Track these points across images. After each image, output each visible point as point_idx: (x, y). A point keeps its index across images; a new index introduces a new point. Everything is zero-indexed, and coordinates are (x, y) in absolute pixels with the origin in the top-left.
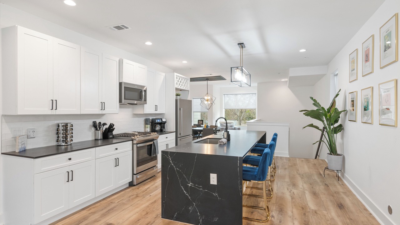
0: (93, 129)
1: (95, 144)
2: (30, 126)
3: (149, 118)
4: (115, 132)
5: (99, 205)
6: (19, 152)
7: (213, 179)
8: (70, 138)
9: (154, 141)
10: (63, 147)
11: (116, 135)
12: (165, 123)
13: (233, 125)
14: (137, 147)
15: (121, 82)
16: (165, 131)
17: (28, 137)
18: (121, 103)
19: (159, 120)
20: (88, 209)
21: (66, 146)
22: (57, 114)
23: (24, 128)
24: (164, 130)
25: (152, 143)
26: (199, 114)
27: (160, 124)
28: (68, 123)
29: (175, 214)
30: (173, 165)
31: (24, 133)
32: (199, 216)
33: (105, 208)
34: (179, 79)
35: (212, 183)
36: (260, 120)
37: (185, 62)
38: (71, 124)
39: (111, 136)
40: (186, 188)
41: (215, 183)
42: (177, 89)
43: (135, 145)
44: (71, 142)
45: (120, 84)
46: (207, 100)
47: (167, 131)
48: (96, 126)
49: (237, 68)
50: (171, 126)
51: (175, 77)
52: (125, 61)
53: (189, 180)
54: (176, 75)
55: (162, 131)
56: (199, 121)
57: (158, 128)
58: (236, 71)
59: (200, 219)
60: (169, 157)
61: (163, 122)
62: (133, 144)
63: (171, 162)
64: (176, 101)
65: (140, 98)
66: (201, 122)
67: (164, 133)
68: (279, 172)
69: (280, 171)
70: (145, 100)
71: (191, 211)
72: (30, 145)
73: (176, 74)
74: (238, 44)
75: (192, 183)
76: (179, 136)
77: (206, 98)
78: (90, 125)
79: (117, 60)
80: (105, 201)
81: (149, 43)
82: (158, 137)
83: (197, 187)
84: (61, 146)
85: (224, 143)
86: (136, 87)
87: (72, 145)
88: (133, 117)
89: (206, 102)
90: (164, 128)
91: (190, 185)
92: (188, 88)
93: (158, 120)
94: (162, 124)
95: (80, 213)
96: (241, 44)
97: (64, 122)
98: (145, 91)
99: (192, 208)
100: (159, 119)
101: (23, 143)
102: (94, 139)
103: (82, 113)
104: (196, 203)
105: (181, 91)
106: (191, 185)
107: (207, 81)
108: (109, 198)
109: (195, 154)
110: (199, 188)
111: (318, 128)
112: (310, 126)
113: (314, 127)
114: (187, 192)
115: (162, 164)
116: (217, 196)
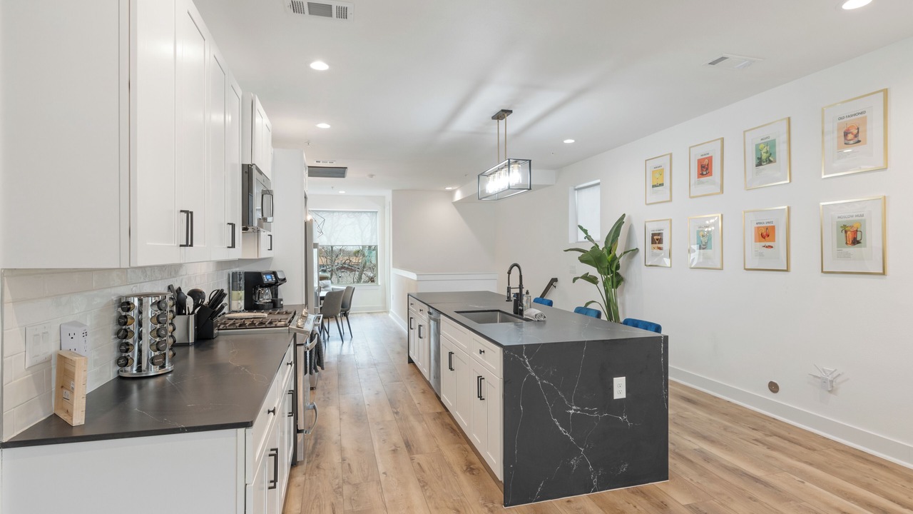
7: (620, 387)
15: (246, 162)
19: (270, 277)
29: (539, 486)
30: (533, 374)
32: (592, 471)
35: (616, 396)
41: (623, 395)
45: (245, 170)
53: (570, 401)
59: (594, 478)
60: (523, 358)
63: (529, 368)
71: (575, 468)
75: (576, 406)
83: (587, 411)
91: (572, 412)
93: (268, 278)
99: (577, 460)
100: (269, 273)
104: (585, 448)
106: (574, 410)
109: (583, 343)
110: (592, 412)
111: (593, 280)
112: (582, 277)
113: (587, 278)
114: (567, 429)
115: (504, 376)
116: (625, 421)
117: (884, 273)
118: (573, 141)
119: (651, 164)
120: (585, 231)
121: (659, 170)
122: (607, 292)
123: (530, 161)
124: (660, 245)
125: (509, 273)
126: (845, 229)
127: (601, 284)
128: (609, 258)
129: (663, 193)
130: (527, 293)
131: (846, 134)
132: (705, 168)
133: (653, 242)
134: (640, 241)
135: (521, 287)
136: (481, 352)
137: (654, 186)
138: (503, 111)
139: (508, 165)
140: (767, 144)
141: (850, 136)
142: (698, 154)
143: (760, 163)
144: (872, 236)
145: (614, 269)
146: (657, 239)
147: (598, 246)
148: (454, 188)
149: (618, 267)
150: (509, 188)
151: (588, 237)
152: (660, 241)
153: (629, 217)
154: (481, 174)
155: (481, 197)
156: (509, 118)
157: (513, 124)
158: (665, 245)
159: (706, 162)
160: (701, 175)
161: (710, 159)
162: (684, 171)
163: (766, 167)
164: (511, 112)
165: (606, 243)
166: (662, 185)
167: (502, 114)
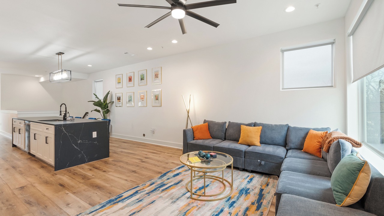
7: (95, 135)
29: (68, 164)
30: (66, 132)
35: (93, 137)
40: (77, 145)
41: (96, 137)
53: (78, 139)
59: (86, 159)
60: (62, 128)
63: (64, 131)
71: (80, 157)
75: (80, 140)
83: (84, 141)
91: (79, 142)
99: (81, 155)
104: (83, 152)
109: (83, 123)
110: (86, 142)
111: (99, 111)
112: (94, 110)
113: (96, 110)
114: (77, 146)
115: (55, 134)
116: (96, 143)
117: (161, 106)
118: (91, 66)
119: (117, 76)
120: (96, 96)
121: (119, 79)
122: (104, 115)
123: (71, 71)
124: (120, 100)
125: (61, 106)
126: (156, 96)
127: (102, 113)
128: (104, 104)
129: (120, 85)
130: (68, 113)
131: (156, 75)
132: (130, 80)
133: (118, 99)
134: (115, 99)
135: (66, 111)
136: (47, 129)
137: (118, 83)
138: (60, 52)
139: (62, 71)
140: (143, 75)
141: (156, 76)
142: (129, 75)
143: (141, 80)
144: (159, 99)
145: (106, 108)
146: (119, 99)
147: (101, 101)
148: (40, 76)
149: (108, 107)
150: (62, 79)
151: (97, 97)
152: (120, 99)
153: (111, 92)
154: (51, 73)
155: (50, 81)
156: (63, 55)
157: (64, 57)
158: (121, 100)
159: (130, 78)
160: (129, 81)
161: (131, 77)
162: (125, 80)
163: (142, 81)
164: (64, 53)
165: (104, 99)
166: (120, 83)
167: (60, 54)
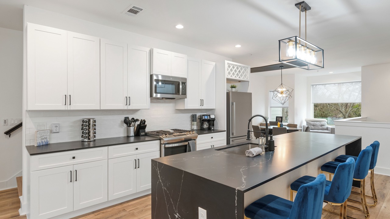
0: (125, 125)
1: (127, 140)
2: (55, 120)
3: (195, 114)
4: (147, 130)
5: (111, 210)
6: (37, 146)
7: (202, 217)
8: (93, 134)
9: (189, 142)
10: (86, 143)
11: (148, 132)
12: (213, 120)
13: (324, 124)
14: (165, 148)
15: (151, 74)
16: (214, 130)
17: (52, 132)
18: (152, 98)
19: (207, 117)
20: (96, 214)
21: (89, 142)
22: (72, 109)
23: (49, 122)
24: (213, 128)
25: (186, 143)
26: (281, 109)
27: (209, 121)
28: (91, 119)
30: (161, 181)
31: (48, 127)
33: (112, 216)
34: (233, 67)
36: (366, 118)
37: (238, 46)
38: (94, 120)
39: (144, 134)
42: (229, 80)
43: (164, 145)
44: (95, 138)
45: (151, 76)
46: (282, 93)
47: (218, 130)
48: (127, 122)
49: (290, 40)
50: (221, 124)
51: (226, 66)
52: (156, 51)
53: (176, 208)
54: (228, 63)
55: (210, 130)
56: (278, 118)
57: (206, 126)
58: (288, 45)
60: (157, 169)
61: (212, 118)
62: (161, 144)
63: (159, 176)
64: (228, 94)
65: (177, 91)
66: (279, 119)
67: (213, 131)
68: (383, 208)
69: (384, 205)
70: (184, 93)
72: (54, 140)
73: (226, 62)
74: (296, 5)
76: (231, 136)
77: (280, 90)
78: (122, 121)
79: (148, 50)
80: (119, 207)
81: (180, 27)
82: (197, 137)
84: (84, 143)
85: (253, 155)
86: (171, 79)
87: (96, 141)
88: (176, 113)
89: (280, 95)
90: (213, 125)
92: (247, 78)
93: (205, 117)
94: (211, 122)
95: (88, 216)
96: (300, 4)
97: (86, 118)
98: (184, 84)
100: (206, 115)
101: (43, 137)
102: (126, 135)
103: (103, 108)
105: (240, 83)
106: (178, 216)
107: (282, 69)
108: (128, 202)
